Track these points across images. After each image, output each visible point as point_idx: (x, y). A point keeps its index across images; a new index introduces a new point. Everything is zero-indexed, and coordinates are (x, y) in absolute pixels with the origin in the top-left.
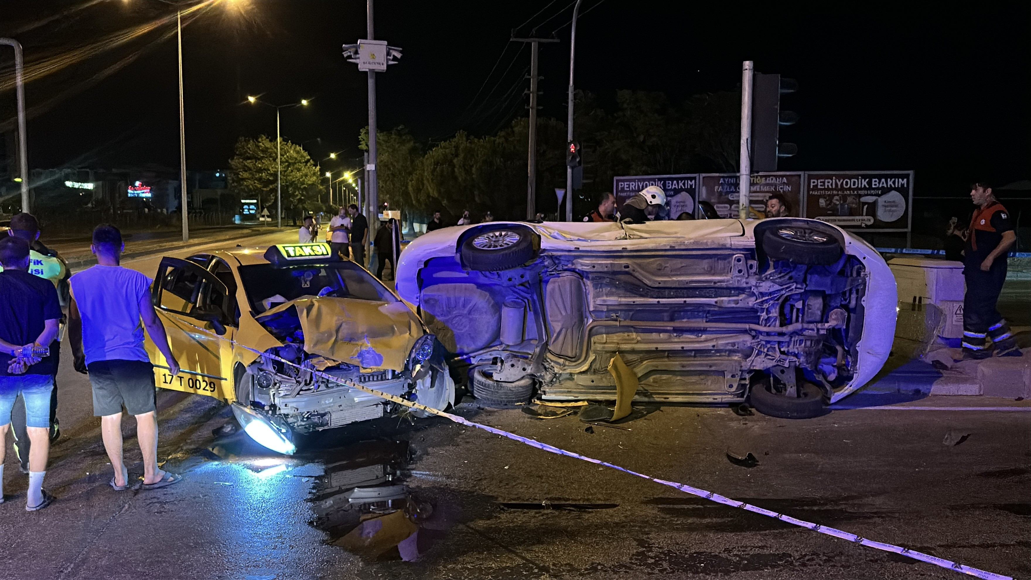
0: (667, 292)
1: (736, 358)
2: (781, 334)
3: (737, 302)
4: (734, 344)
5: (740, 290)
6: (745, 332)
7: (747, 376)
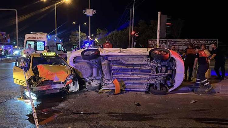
0: (129, 65)
1: (146, 81)
2: (156, 75)
3: (145, 68)
4: (145, 77)
5: (146, 65)
6: (148, 75)
7: (149, 85)
